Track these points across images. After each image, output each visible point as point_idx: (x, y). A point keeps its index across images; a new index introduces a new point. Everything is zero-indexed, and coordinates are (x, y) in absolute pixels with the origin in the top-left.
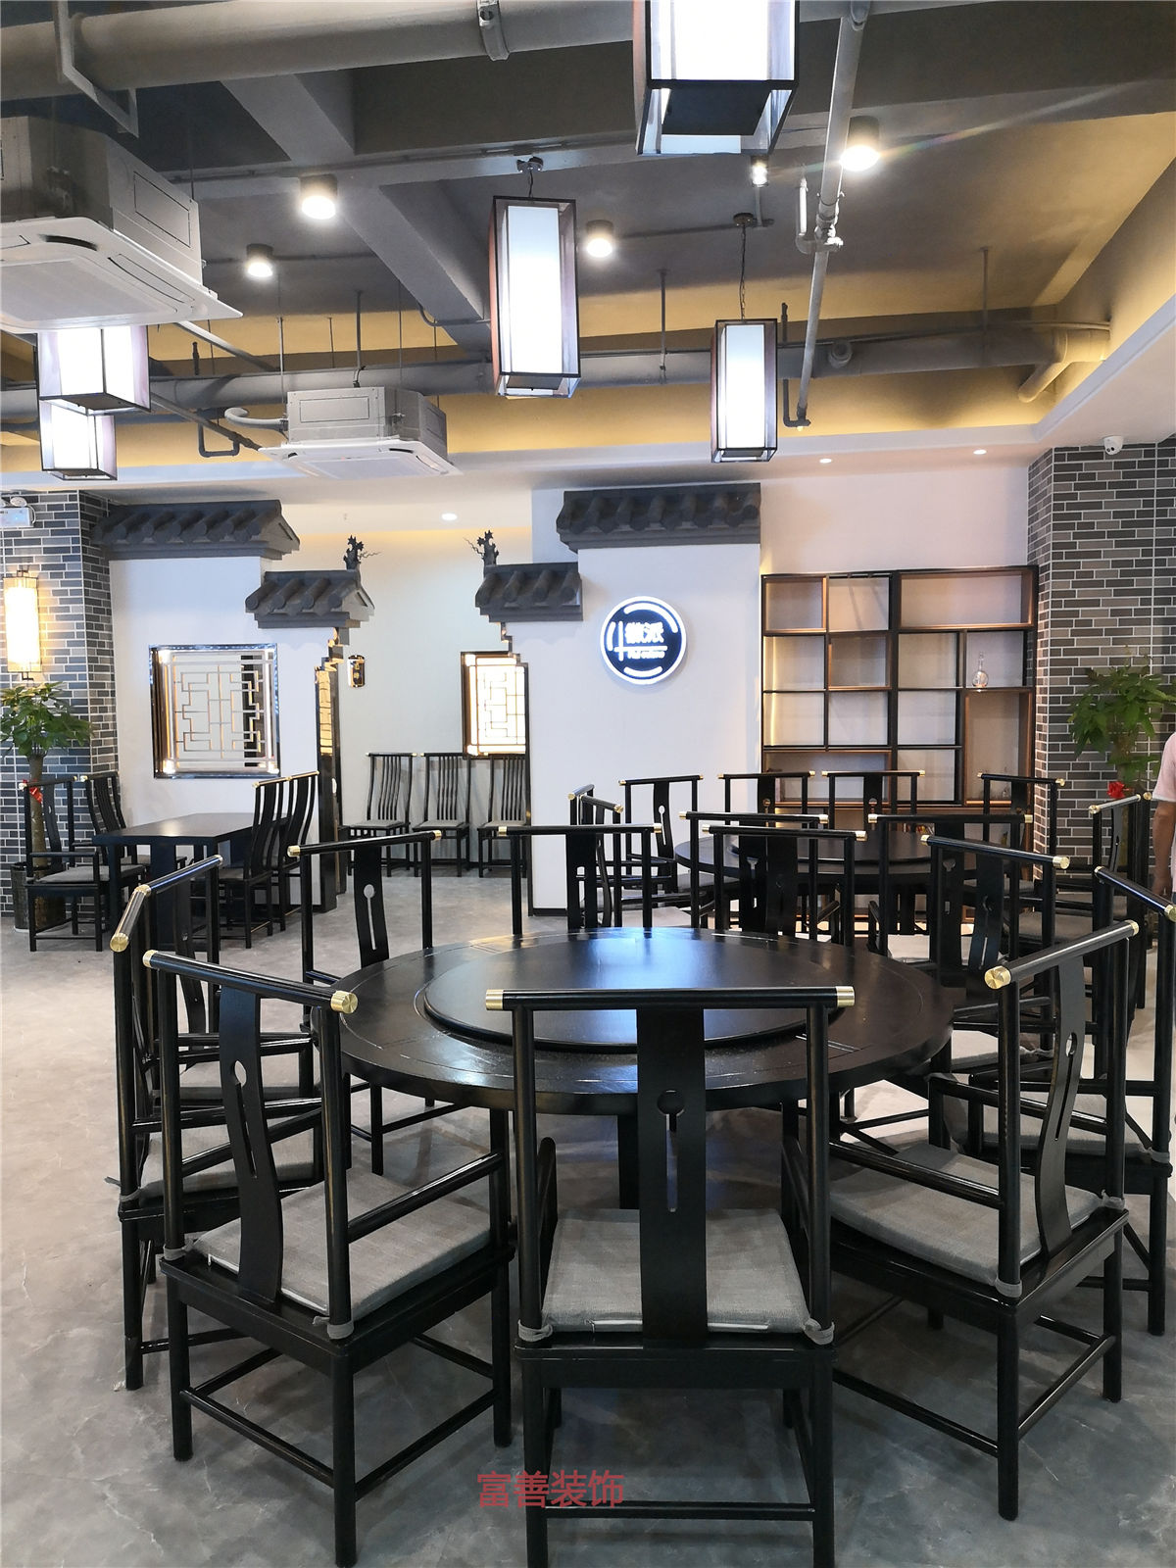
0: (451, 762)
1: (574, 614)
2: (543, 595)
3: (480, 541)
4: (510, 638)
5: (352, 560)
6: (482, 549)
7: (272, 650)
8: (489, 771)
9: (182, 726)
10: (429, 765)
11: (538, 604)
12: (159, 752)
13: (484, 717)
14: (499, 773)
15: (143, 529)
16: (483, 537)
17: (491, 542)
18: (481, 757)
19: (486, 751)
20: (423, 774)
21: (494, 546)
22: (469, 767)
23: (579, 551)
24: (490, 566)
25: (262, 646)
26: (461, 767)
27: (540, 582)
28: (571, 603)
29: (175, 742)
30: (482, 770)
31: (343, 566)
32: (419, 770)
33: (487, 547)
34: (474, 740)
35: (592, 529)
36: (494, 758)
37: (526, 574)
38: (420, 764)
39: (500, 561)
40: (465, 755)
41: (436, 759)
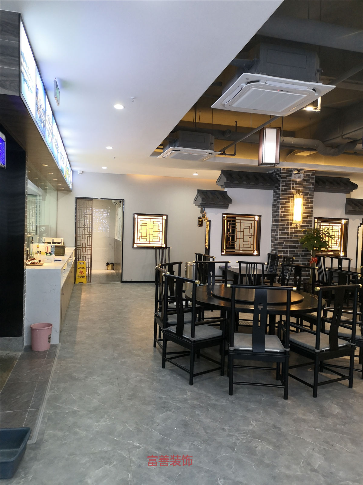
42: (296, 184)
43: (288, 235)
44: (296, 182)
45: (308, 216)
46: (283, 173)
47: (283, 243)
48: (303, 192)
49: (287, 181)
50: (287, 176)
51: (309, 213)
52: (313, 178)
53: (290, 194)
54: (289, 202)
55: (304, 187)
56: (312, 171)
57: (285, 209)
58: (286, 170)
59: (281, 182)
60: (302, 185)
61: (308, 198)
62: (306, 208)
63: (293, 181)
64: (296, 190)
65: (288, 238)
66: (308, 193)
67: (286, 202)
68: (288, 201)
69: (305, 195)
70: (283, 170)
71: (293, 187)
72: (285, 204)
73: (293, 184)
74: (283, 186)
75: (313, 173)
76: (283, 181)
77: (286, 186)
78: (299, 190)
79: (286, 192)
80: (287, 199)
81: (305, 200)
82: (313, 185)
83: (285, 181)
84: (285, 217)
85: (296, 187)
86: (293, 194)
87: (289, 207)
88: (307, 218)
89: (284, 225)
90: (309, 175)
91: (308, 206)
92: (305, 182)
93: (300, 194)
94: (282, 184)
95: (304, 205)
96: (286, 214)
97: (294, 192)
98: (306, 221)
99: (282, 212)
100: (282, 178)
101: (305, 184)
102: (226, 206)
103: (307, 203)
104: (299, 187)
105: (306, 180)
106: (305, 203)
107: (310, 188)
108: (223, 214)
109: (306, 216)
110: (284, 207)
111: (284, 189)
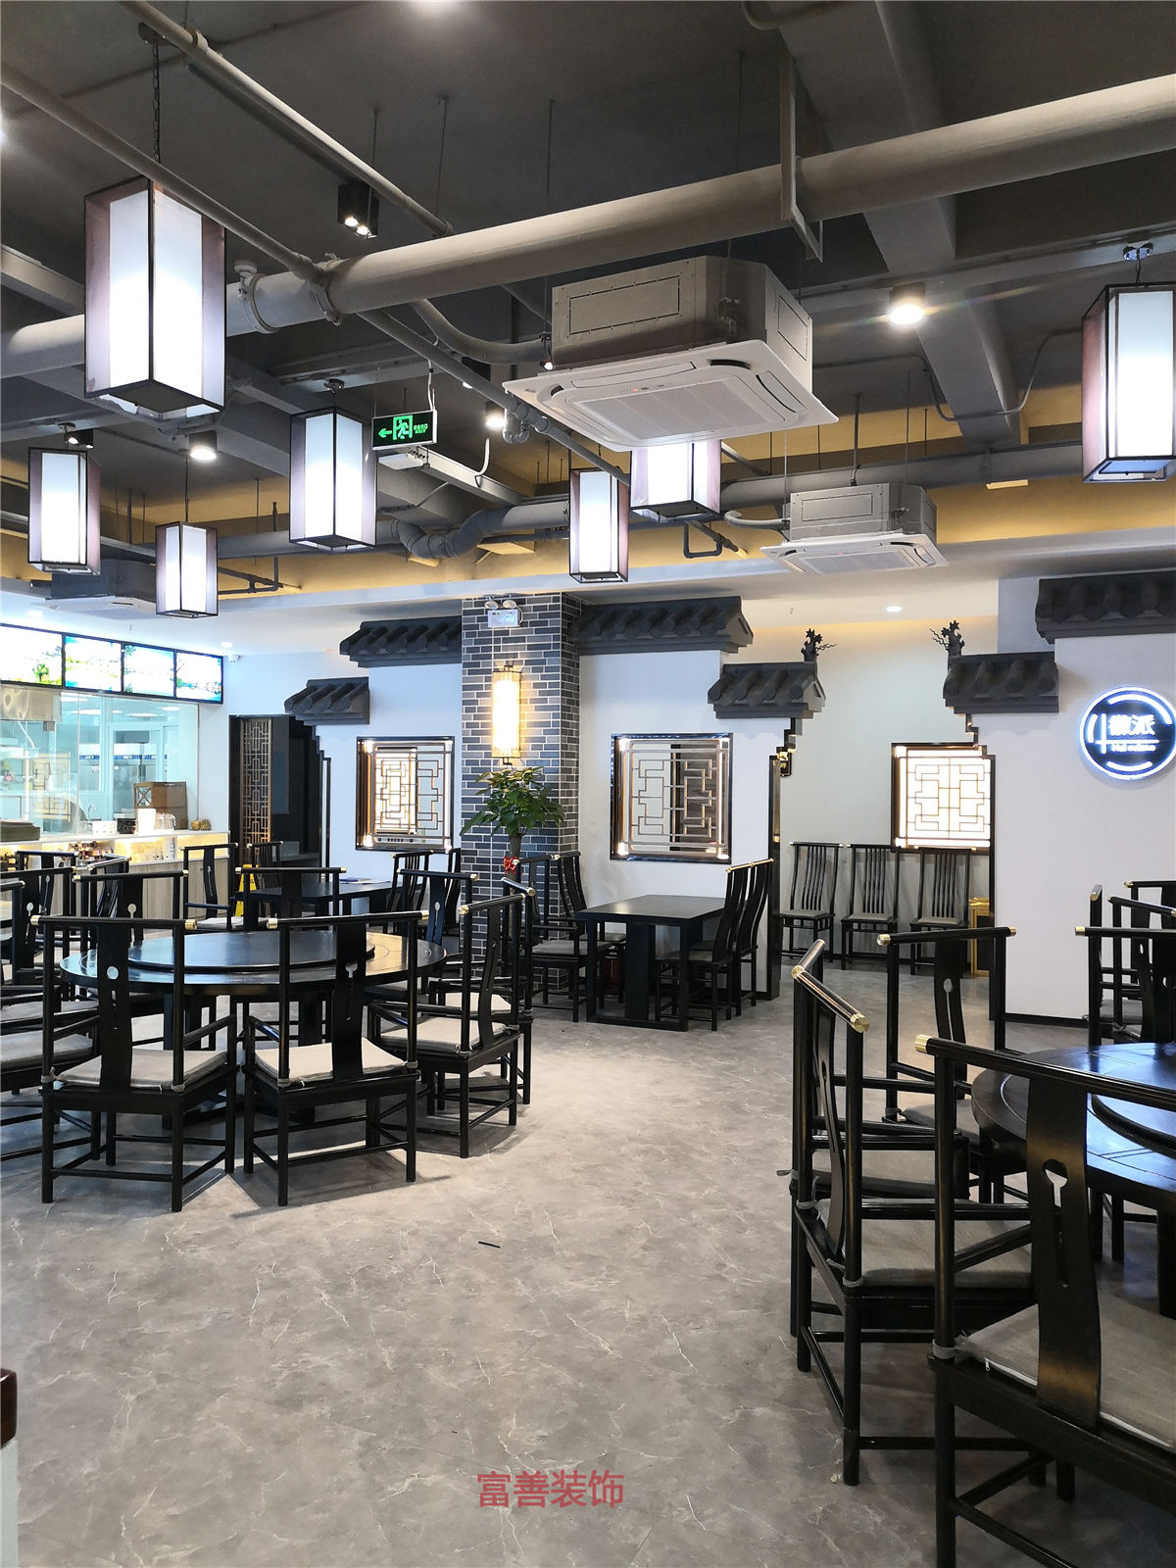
0: (880, 856)
1: (1050, 705)
2: (1016, 686)
3: (945, 632)
4: (975, 730)
5: (810, 652)
6: (946, 640)
7: (727, 740)
8: (919, 865)
9: (638, 810)
10: (855, 856)
11: (1011, 695)
12: (615, 836)
13: (914, 809)
14: (930, 868)
15: (616, 626)
16: (948, 627)
17: (956, 632)
18: (910, 850)
19: (917, 844)
20: (848, 866)
21: (960, 636)
22: (898, 860)
23: (1056, 640)
24: (956, 657)
25: (717, 735)
26: (889, 860)
27: (1014, 672)
28: (1049, 694)
29: (631, 825)
30: (911, 864)
31: (801, 658)
32: (844, 862)
33: (952, 638)
34: (902, 833)
35: (1076, 618)
36: (924, 851)
37: (996, 664)
38: (846, 855)
39: (965, 652)
40: (892, 848)
41: (863, 850)
42: (505, 641)
44: (506, 632)
45: (545, 732)
46: (466, 613)
48: (528, 663)
49: (480, 634)
50: (478, 620)
51: (547, 724)
52: (557, 615)
53: (489, 671)
54: (489, 695)
55: (530, 647)
56: (552, 596)
57: (476, 717)
58: (477, 604)
59: (464, 638)
60: (523, 639)
61: (543, 677)
62: (537, 709)
63: (497, 633)
64: (506, 656)
66: (543, 662)
67: (478, 695)
68: (484, 691)
69: (534, 670)
70: (465, 604)
71: (497, 649)
72: (476, 702)
73: (497, 641)
74: (469, 650)
75: (556, 599)
76: (468, 635)
77: (477, 649)
78: (515, 656)
79: (478, 665)
80: (480, 687)
81: (536, 686)
82: (556, 638)
83: (474, 635)
84: (478, 740)
85: (505, 648)
86: (496, 671)
87: (488, 709)
88: (543, 739)
89: (476, 763)
90: (544, 608)
91: (545, 701)
92: (530, 632)
93: (516, 668)
94: (467, 642)
95: (533, 701)
96: (480, 729)
97: (501, 664)
98: (539, 748)
99: (469, 725)
100: (467, 628)
101: (531, 637)
102: (365, 719)
103: (541, 693)
104: (516, 648)
105: (533, 624)
106: (535, 694)
107: (548, 646)
108: (360, 740)
109: (539, 732)
110: (473, 710)
111: (474, 657)
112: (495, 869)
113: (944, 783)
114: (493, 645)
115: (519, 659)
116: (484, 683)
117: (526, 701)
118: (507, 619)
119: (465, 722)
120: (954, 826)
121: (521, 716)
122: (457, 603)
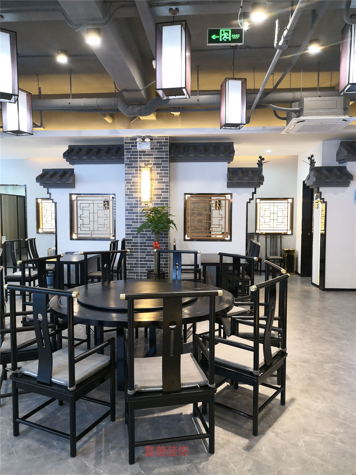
24: (312, 167)
33: (312, 160)
42: (144, 155)
43: (137, 216)
44: (145, 152)
45: (162, 192)
46: (126, 143)
47: (132, 225)
48: (154, 164)
49: (133, 152)
50: (132, 146)
51: (163, 189)
53: (137, 167)
54: (137, 177)
55: (155, 158)
56: (165, 138)
57: (131, 186)
58: (131, 139)
59: (125, 153)
60: (152, 155)
61: (161, 170)
62: (159, 183)
63: (140, 152)
64: (145, 161)
65: (137, 219)
66: (161, 164)
67: (132, 177)
68: (135, 175)
69: (157, 167)
70: (125, 139)
71: (141, 158)
72: (131, 180)
73: (140, 155)
74: (128, 158)
75: (166, 139)
76: (127, 152)
77: (131, 158)
78: (149, 161)
79: (132, 164)
80: (133, 173)
81: (158, 173)
82: (166, 155)
83: (130, 152)
84: (132, 195)
86: (140, 167)
87: (137, 182)
88: (161, 195)
89: (132, 204)
90: (161, 142)
91: (162, 179)
92: (155, 152)
93: (149, 166)
94: (126, 155)
95: (156, 179)
96: (133, 190)
97: (142, 164)
98: (160, 198)
99: (128, 189)
100: (126, 149)
101: (156, 154)
102: (73, 186)
103: (160, 177)
104: (149, 158)
105: (156, 149)
106: (158, 177)
107: (163, 158)
108: (71, 195)
109: (160, 192)
110: (130, 183)
111: (130, 161)
112: (141, 246)
113: (272, 212)
114: (138, 157)
115: (150, 162)
116: (135, 172)
117: (153, 179)
118: (146, 147)
119: (126, 187)
120: (275, 226)
121: (152, 186)
122: (122, 139)
